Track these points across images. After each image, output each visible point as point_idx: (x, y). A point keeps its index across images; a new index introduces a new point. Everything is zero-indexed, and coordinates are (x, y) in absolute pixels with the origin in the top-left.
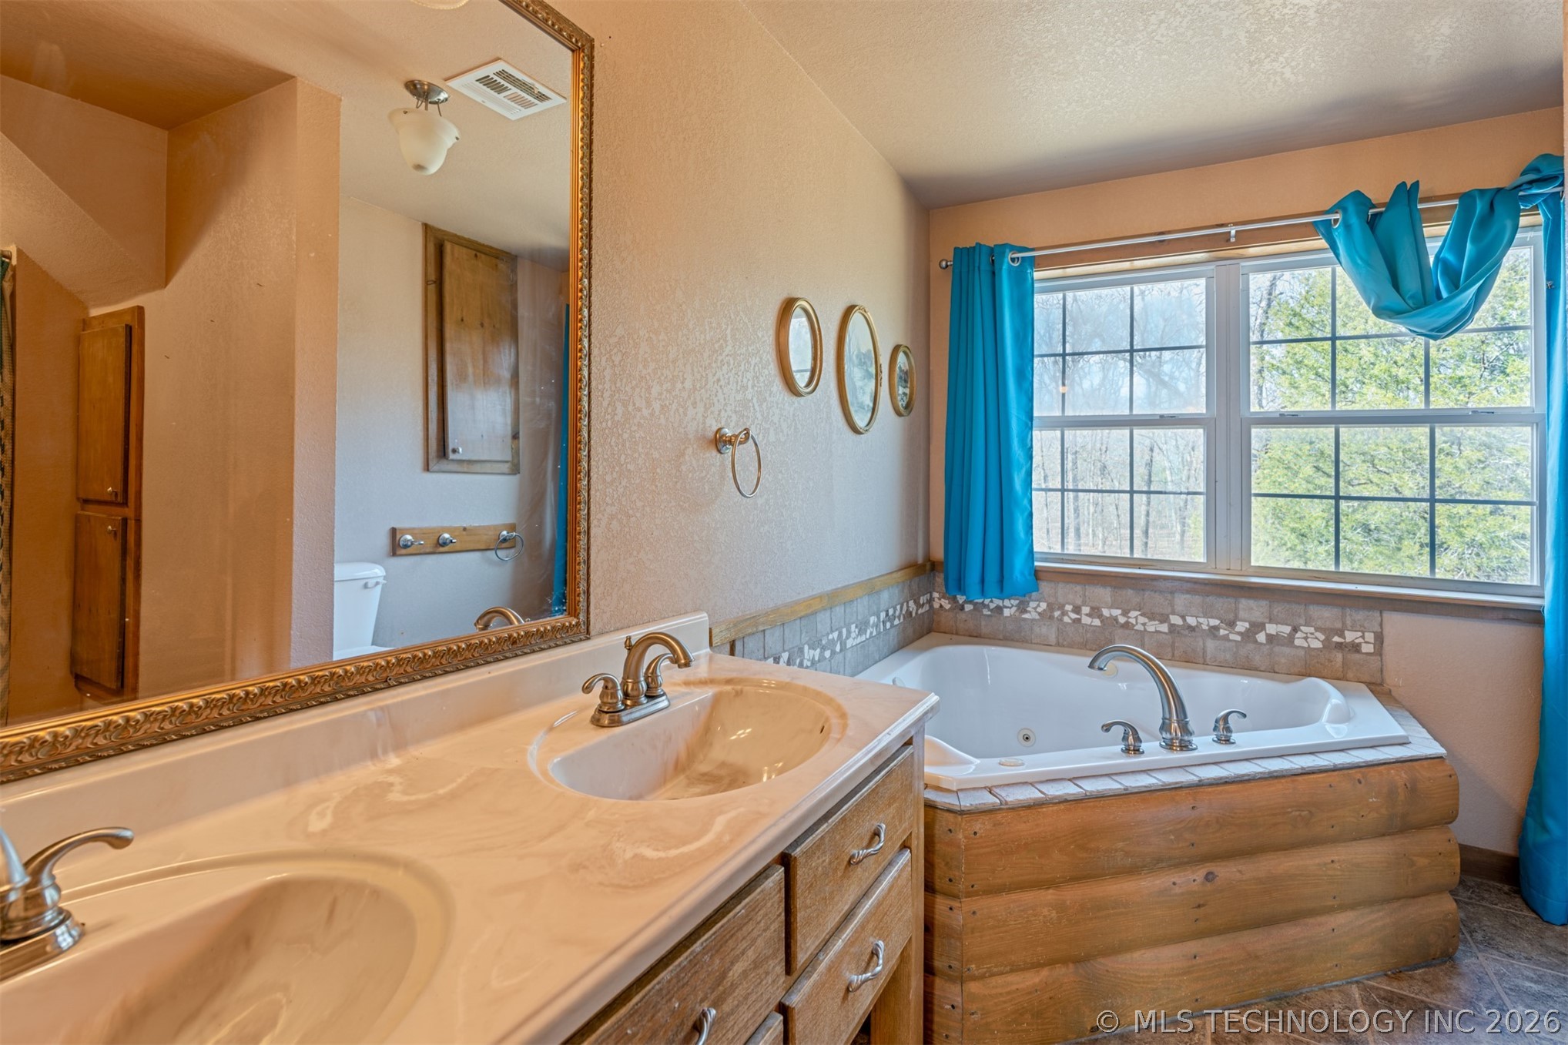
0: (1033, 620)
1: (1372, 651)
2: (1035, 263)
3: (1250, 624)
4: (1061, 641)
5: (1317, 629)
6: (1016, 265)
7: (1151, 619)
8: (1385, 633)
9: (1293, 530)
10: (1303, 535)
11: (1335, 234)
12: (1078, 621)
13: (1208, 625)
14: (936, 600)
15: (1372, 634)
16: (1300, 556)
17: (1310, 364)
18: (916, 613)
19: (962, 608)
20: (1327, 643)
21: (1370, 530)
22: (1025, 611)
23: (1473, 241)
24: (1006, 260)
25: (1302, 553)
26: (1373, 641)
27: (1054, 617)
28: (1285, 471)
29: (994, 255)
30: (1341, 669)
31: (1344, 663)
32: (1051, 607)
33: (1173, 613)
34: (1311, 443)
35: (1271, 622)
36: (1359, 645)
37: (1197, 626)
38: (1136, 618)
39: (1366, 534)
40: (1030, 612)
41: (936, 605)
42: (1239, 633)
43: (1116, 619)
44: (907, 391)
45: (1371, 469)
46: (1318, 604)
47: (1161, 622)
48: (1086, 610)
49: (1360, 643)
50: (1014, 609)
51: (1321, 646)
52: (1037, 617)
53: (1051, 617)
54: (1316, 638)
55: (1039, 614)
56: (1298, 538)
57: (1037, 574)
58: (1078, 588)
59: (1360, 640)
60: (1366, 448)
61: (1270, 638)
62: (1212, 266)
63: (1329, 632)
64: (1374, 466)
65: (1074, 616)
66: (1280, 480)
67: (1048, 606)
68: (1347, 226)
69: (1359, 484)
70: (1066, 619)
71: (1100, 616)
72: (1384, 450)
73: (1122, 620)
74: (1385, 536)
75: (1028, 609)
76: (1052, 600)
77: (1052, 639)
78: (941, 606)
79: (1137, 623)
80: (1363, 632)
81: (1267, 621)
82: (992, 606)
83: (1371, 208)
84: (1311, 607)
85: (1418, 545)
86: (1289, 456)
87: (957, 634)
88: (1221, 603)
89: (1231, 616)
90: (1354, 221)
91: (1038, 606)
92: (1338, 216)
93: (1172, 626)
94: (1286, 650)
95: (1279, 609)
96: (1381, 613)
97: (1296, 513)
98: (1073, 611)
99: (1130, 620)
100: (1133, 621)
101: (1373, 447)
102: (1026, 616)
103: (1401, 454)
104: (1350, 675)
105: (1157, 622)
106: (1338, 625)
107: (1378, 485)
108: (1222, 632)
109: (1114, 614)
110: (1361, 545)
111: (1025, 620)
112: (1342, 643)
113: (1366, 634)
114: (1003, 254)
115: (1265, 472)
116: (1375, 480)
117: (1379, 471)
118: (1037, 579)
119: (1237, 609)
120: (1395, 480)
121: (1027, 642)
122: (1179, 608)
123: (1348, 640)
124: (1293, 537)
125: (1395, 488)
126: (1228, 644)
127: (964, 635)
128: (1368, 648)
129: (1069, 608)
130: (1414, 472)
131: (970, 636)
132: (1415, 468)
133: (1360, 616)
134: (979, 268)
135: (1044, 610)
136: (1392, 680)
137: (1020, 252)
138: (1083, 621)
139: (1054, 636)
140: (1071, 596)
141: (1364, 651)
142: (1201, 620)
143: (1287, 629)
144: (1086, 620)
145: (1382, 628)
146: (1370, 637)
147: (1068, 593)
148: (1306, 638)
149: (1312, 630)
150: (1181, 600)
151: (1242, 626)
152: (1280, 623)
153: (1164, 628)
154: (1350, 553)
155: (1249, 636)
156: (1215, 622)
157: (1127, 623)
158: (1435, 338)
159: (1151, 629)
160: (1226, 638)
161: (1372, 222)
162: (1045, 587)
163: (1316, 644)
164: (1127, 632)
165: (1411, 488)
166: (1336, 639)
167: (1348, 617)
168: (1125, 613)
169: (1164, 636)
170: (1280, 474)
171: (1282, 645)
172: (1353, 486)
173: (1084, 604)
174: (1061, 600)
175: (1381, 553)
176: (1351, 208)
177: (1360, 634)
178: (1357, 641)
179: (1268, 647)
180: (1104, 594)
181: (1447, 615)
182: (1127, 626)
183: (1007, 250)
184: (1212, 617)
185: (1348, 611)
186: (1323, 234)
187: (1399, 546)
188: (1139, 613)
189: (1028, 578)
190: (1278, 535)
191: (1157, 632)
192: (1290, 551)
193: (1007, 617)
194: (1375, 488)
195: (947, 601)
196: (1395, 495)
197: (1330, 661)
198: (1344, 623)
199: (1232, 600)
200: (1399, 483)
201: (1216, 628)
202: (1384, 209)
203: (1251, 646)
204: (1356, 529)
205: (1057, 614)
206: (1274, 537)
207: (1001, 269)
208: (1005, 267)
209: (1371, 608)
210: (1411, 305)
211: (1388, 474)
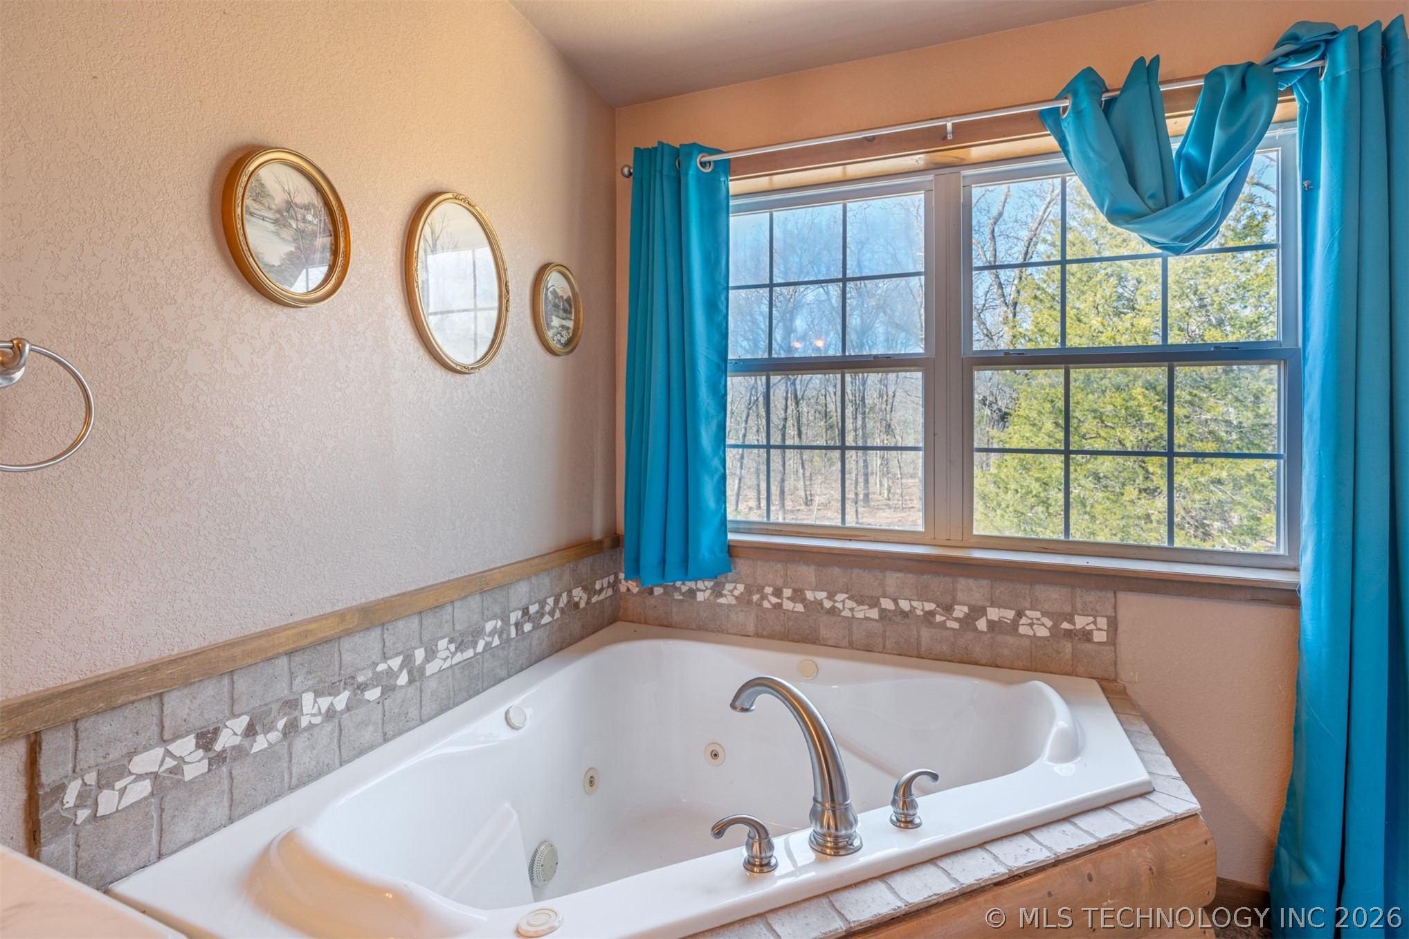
0: (729, 605)
1: (1105, 640)
2: (728, 168)
3: (969, 609)
4: (760, 631)
5: (1044, 614)
6: (708, 170)
7: (860, 603)
8: (1120, 617)
9: (1037, 480)
10: (1045, 484)
11: (1064, 125)
12: (779, 605)
13: (923, 610)
14: (623, 581)
15: (1106, 619)
16: (1043, 502)
17: (1051, 332)
18: (587, 603)
19: (651, 592)
20: (1054, 629)
21: (1100, 478)
22: (720, 595)
23: (1223, 127)
24: (693, 163)
25: (1045, 499)
26: (1105, 627)
27: (752, 601)
28: (1031, 428)
29: (680, 156)
30: (1070, 663)
31: (1074, 654)
32: (749, 590)
33: (884, 596)
34: (1052, 401)
35: (992, 606)
36: (1090, 632)
37: (910, 611)
38: (843, 601)
39: (1096, 482)
40: (725, 596)
41: (623, 589)
42: (956, 620)
43: (820, 603)
44: (570, 324)
45: (1100, 424)
46: (1044, 583)
47: (871, 607)
48: (787, 592)
49: (1092, 630)
50: (709, 592)
51: (1049, 634)
52: (734, 602)
53: (749, 602)
54: (1043, 625)
55: (736, 598)
56: (1041, 486)
57: (732, 551)
58: (779, 566)
59: (1092, 627)
60: (1095, 406)
61: (992, 625)
62: (930, 177)
63: (1057, 617)
64: (1103, 422)
65: (774, 600)
66: (1028, 435)
67: (745, 588)
68: (1078, 113)
69: (1091, 438)
70: (766, 604)
71: (803, 600)
72: (1110, 407)
73: (828, 604)
74: (1112, 483)
75: (724, 592)
76: (750, 581)
77: (751, 628)
78: (628, 590)
79: (844, 608)
80: (1095, 617)
81: (989, 604)
82: (684, 589)
83: (1104, 92)
84: (1037, 587)
85: (1137, 490)
86: (1034, 414)
87: (646, 623)
88: (937, 583)
89: (948, 600)
90: (1085, 104)
91: (735, 588)
92: (1067, 103)
93: (883, 612)
94: (1010, 639)
95: (1002, 589)
96: (1115, 593)
97: (1040, 463)
98: (774, 594)
99: (836, 605)
100: (839, 605)
101: (1102, 405)
102: (722, 600)
103: (1123, 411)
104: (1081, 669)
105: (866, 607)
106: (1067, 609)
107: (1105, 439)
108: (939, 618)
109: (819, 598)
110: (1092, 491)
111: (721, 605)
112: (1071, 631)
113: (1099, 619)
114: (689, 156)
115: (1016, 428)
116: (1103, 434)
117: (1106, 426)
118: (730, 555)
119: (954, 589)
120: (1119, 434)
121: (723, 632)
122: (891, 590)
123: (1078, 626)
124: (1037, 485)
125: (1120, 441)
126: (945, 633)
127: (654, 625)
128: (1100, 637)
129: (769, 590)
130: (1134, 427)
131: (660, 625)
132: (1135, 423)
133: (1092, 597)
134: (661, 172)
135: (742, 593)
136: (1128, 675)
137: (711, 154)
138: (785, 607)
139: (752, 625)
140: (771, 576)
141: (1096, 640)
142: (915, 604)
143: (1010, 614)
144: (788, 605)
145: (1115, 612)
146: (1102, 622)
147: (769, 573)
148: (1031, 625)
149: (1038, 614)
150: (893, 579)
151: (960, 611)
152: (1002, 607)
153: (874, 614)
154: (1084, 498)
155: (968, 622)
156: (930, 606)
157: (833, 608)
158: (1177, 251)
159: (860, 615)
160: (942, 625)
161: (1108, 107)
162: (742, 566)
163: (1043, 632)
164: (833, 619)
165: (1131, 441)
166: (1065, 625)
167: (1078, 599)
168: (831, 597)
169: (874, 623)
170: (1027, 431)
171: (1005, 634)
172: (1086, 439)
173: (786, 585)
174: (760, 581)
175: (1108, 499)
176: (1082, 90)
177: (1091, 619)
178: (1088, 628)
179: (989, 636)
180: (808, 573)
181: (1188, 596)
182: (833, 611)
183: (695, 152)
184: (927, 601)
185: (1078, 591)
186: (1051, 130)
187: (1122, 491)
188: (847, 596)
189: (719, 555)
190: (1025, 484)
191: (867, 618)
192: (1035, 498)
193: (700, 602)
194: (1103, 441)
195: (634, 584)
196: (1118, 448)
197: (1058, 652)
198: (1073, 606)
199: (949, 579)
200: (1122, 437)
201: (931, 614)
202: (1118, 93)
203: (970, 635)
204: (1088, 477)
205: (756, 597)
206: (1022, 486)
207: (687, 174)
208: (692, 172)
209: (1103, 588)
210: (1152, 206)
211: (1113, 428)
